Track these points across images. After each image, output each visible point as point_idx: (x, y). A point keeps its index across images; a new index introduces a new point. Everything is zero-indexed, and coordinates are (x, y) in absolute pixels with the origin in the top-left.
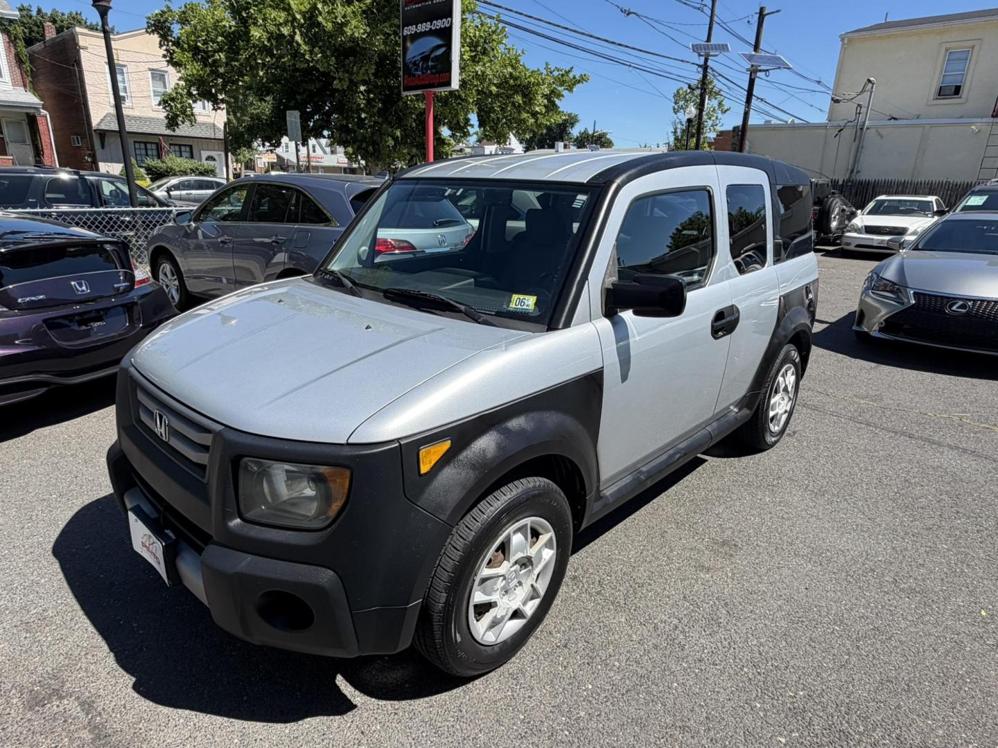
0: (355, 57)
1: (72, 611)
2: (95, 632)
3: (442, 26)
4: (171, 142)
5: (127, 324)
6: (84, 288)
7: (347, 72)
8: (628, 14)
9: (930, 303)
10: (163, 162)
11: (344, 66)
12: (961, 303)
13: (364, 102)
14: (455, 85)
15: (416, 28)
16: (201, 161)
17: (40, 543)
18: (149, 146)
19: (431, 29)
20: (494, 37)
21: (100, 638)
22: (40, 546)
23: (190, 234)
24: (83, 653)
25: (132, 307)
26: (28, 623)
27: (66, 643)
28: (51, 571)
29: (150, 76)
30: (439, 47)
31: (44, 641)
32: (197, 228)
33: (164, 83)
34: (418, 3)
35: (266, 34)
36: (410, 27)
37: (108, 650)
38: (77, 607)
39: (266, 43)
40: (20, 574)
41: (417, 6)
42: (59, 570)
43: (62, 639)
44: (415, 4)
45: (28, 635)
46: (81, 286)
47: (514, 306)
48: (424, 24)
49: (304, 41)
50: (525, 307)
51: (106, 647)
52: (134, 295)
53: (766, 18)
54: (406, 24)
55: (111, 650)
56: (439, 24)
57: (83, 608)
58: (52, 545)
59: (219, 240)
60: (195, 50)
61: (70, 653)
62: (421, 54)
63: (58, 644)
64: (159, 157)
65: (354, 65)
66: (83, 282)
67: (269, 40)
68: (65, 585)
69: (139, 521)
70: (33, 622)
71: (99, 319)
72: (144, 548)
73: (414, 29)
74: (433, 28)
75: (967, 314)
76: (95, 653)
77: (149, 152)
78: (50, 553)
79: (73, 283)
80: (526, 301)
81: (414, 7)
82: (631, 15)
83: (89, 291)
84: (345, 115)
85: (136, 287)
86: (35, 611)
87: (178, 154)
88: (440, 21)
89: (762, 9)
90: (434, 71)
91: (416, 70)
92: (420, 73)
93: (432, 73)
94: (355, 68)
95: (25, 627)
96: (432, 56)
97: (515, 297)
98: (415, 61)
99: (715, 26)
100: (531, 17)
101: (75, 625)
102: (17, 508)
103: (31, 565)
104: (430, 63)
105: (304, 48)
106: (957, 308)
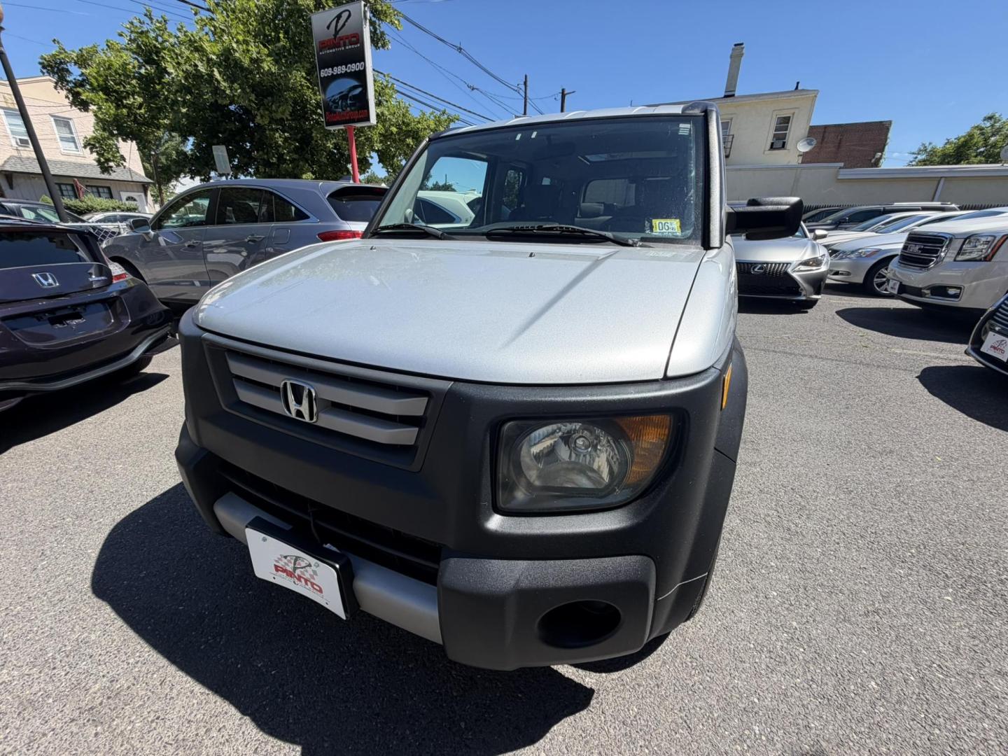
0: (272, 97)
1: (158, 671)
2: (207, 692)
3: (357, 70)
4: (88, 184)
5: (113, 321)
6: (50, 281)
7: (267, 110)
8: (473, 89)
9: (744, 267)
10: (81, 201)
11: (263, 104)
12: (760, 266)
13: (281, 139)
14: (373, 120)
15: (333, 70)
16: (121, 200)
17: (68, 585)
18: (63, 187)
19: (346, 71)
20: (387, 91)
21: (219, 700)
22: (70, 588)
23: (149, 242)
24: (202, 731)
25: (115, 301)
26: (92, 708)
27: (168, 723)
28: (102, 619)
29: (53, 123)
30: (355, 87)
31: (131, 731)
32: (156, 237)
33: (70, 129)
34: (332, 49)
35: (182, 73)
36: (326, 70)
37: (239, 715)
38: (163, 661)
39: (183, 82)
40: (52, 635)
41: (331, 51)
42: (113, 615)
43: (158, 718)
44: (329, 49)
45: (99, 728)
46: (46, 279)
47: (658, 231)
48: (340, 67)
49: (223, 78)
50: (670, 230)
51: (233, 710)
52: (113, 290)
53: (566, 97)
54: (323, 67)
55: (244, 713)
56: (354, 67)
57: (173, 659)
58: (88, 583)
59: (186, 245)
60: (106, 90)
61: (181, 737)
62: (340, 93)
63: (155, 729)
64: (76, 197)
65: (272, 104)
66: (47, 274)
67: (186, 79)
68: (131, 633)
69: (270, 539)
70: (101, 704)
71: (78, 316)
72: (280, 573)
73: (331, 72)
74: (348, 71)
75: (765, 271)
76: (221, 726)
77: (65, 193)
78: (90, 594)
79: (34, 275)
80: (669, 225)
81: (328, 51)
82: (475, 90)
83: (58, 284)
84: (266, 151)
85: (114, 282)
86: (97, 686)
87: (97, 194)
88: (354, 64)
89: (563, 90)
90: (353, 108)
91: (336, 107)
92: (340, 110)
93: (351, 110)
94: (273, 106)
95: (90, 717)
96: (350, 95)
97: (656, 222)
98: (335, 100)
99: (528, 104)
100: (406, 84)
101: (171, 689)
102: (17, 545)
103: (67, 618)
104: (349, 102)
105: (224, 84)
106: (759, 269)
